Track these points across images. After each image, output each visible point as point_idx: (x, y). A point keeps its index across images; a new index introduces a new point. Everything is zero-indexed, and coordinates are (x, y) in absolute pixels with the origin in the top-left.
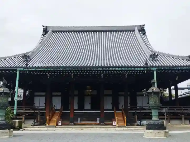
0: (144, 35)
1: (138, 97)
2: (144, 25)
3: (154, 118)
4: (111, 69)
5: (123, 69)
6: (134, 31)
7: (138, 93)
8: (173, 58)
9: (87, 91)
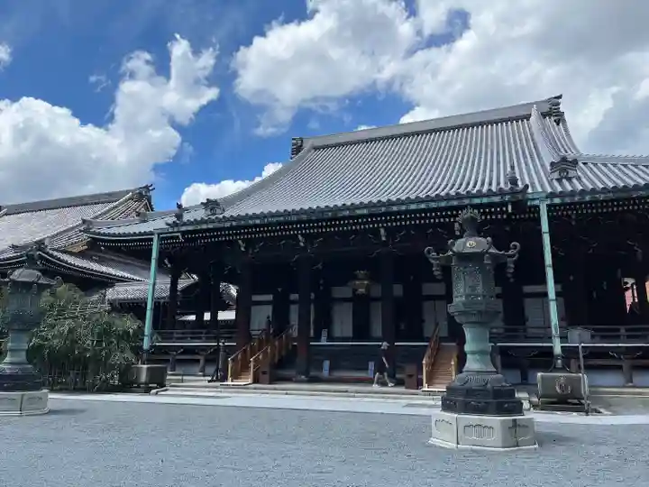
0: (558, 124)
1: (528, 301)
2: (560, 97)
3: (472, 364)
4: (395, 208)
5: (433, 205)
6: (528, 117)
7: (528, 289)
8: (636, 166)
9: (357, 282)
